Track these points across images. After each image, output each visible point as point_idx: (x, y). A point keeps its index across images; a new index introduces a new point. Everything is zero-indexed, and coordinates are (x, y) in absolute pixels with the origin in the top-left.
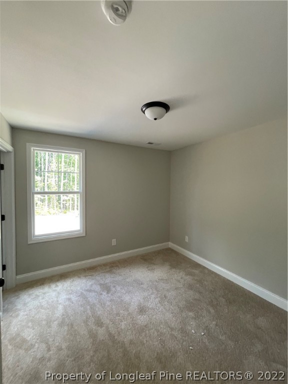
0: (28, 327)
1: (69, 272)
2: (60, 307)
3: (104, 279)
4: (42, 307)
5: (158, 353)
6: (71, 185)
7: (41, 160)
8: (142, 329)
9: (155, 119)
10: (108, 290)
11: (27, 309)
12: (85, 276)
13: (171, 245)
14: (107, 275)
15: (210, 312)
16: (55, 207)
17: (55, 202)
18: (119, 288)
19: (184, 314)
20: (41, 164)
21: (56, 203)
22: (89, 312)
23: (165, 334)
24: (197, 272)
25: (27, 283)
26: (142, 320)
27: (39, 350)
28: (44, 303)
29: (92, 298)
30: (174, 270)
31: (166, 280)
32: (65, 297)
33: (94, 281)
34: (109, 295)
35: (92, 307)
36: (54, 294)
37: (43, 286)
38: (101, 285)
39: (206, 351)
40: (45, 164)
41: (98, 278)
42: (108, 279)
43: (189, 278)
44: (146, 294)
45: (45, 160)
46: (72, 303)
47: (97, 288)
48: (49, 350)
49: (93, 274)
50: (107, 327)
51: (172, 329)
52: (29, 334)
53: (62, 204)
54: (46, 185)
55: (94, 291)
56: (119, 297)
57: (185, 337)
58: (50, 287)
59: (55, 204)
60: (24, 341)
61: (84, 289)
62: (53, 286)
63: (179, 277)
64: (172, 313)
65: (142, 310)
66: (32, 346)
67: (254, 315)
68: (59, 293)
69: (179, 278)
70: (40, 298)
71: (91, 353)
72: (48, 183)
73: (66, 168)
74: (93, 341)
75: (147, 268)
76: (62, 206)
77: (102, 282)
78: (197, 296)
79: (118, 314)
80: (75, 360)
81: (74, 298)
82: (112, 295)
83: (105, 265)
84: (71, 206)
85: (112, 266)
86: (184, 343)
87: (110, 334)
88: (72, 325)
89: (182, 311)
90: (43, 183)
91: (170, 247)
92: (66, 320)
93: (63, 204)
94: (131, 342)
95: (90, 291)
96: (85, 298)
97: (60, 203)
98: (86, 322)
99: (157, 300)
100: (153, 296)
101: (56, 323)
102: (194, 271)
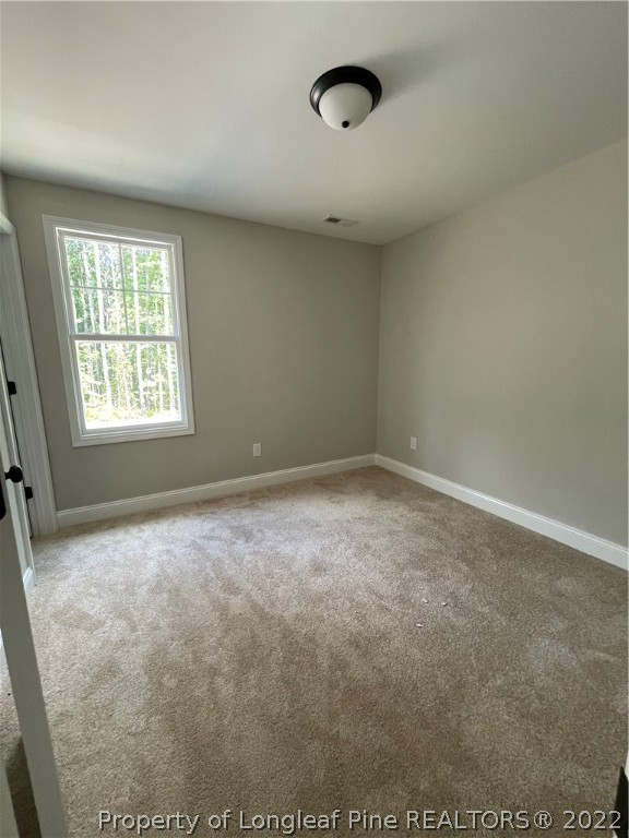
0: (90, 594)
1: (164, 508)
2: (152, 564)
3: (238, 518)
4: (114, 564)
5: (351, 634)
6: (159, 354)
7: (87, 302)
8: (319, 599)
9: (346, 124)
10: (247, 536)
11: (84, 566)
12: (200, 514)
13: (378, 459)
14: (244, 512)
15: (460, 571)
16: (129, 404)
17: (127, 392)
18: (269, 534)
19: (405, 574)
20: (88, 310)
21: (129, 395)
22: (209, 570)
23: (366, 605)
24: (434, 506)
25: (81, 525)
26: (319, 584)
27: (116, 629)
28: (118, 557)
29: (215, 550)
30: (386, 502)
31: (369, 518)
32: (160, 548)
33: (217, 522)
34: (251, 544)
35: (217, 563)
36: (136, 544)
37: (113, 531)
38: (231, 528)
39: (450, 631)
40: (96, 309)
41: (227, 517)
42: (248, 518)
43: (417, 517)
44: (327, 542)
45: (96, 300)
46: (175, 557)
47: (226, 534)
48: (134, 629)
49: (216, 510)
50: (248, 595)
51: (381, 597)
52: (94, 606)
53: (142, 397)
54: (104, 354)
55: (219, 539)
56: (272, 548)
57: (408, 609)
58: (127, 532)
59: (128, 398)
60: (84, 616)
61: (197, 535)
62: (134, 530)
63: (397, 514)
64: (383, 573)
65: (318, 568)
66: (100, 624)
67: (551, 574)
68: (146, 542)
69: (396, 516)
70: (110, 549)
71: (218, 634)
72: (108, 350)
73: (144, 316)
74: (222, 614)
75: (329, 499)
76: (142, 401)
77: (236, 524)
78: (434, 544)
79: (269, 575)
80: (186, 644)
81: (178, 550)
82: (255, 544)
83: (240, 496)
84: (161, 402)
85: (255, 497)
86: (406, 618)
87: (254, 606)
88: (177, 590)
89: (402, 570)
90: (96, 352)
91: (377, 463)
92: (165, 583)
93: (145, 397)
94: (297, 617)
95: (210, 538)
96: (200, 549)
97: (138, 396)
98: (205, 587)
99: (350, 551)
100: (342, 546)
101: (145, 587)
102: (428, 504)
